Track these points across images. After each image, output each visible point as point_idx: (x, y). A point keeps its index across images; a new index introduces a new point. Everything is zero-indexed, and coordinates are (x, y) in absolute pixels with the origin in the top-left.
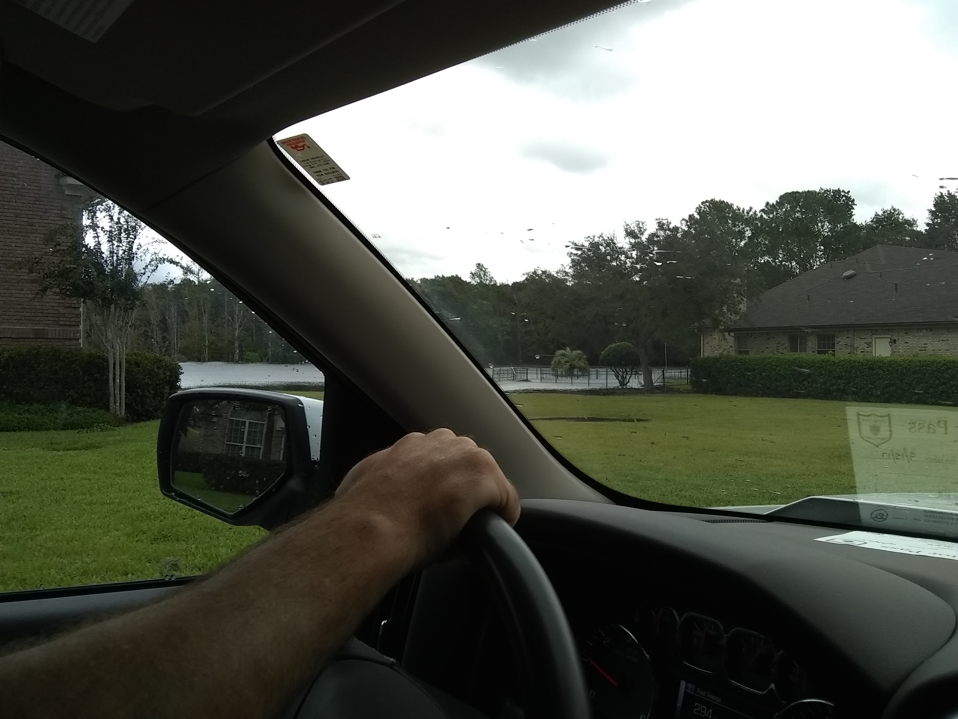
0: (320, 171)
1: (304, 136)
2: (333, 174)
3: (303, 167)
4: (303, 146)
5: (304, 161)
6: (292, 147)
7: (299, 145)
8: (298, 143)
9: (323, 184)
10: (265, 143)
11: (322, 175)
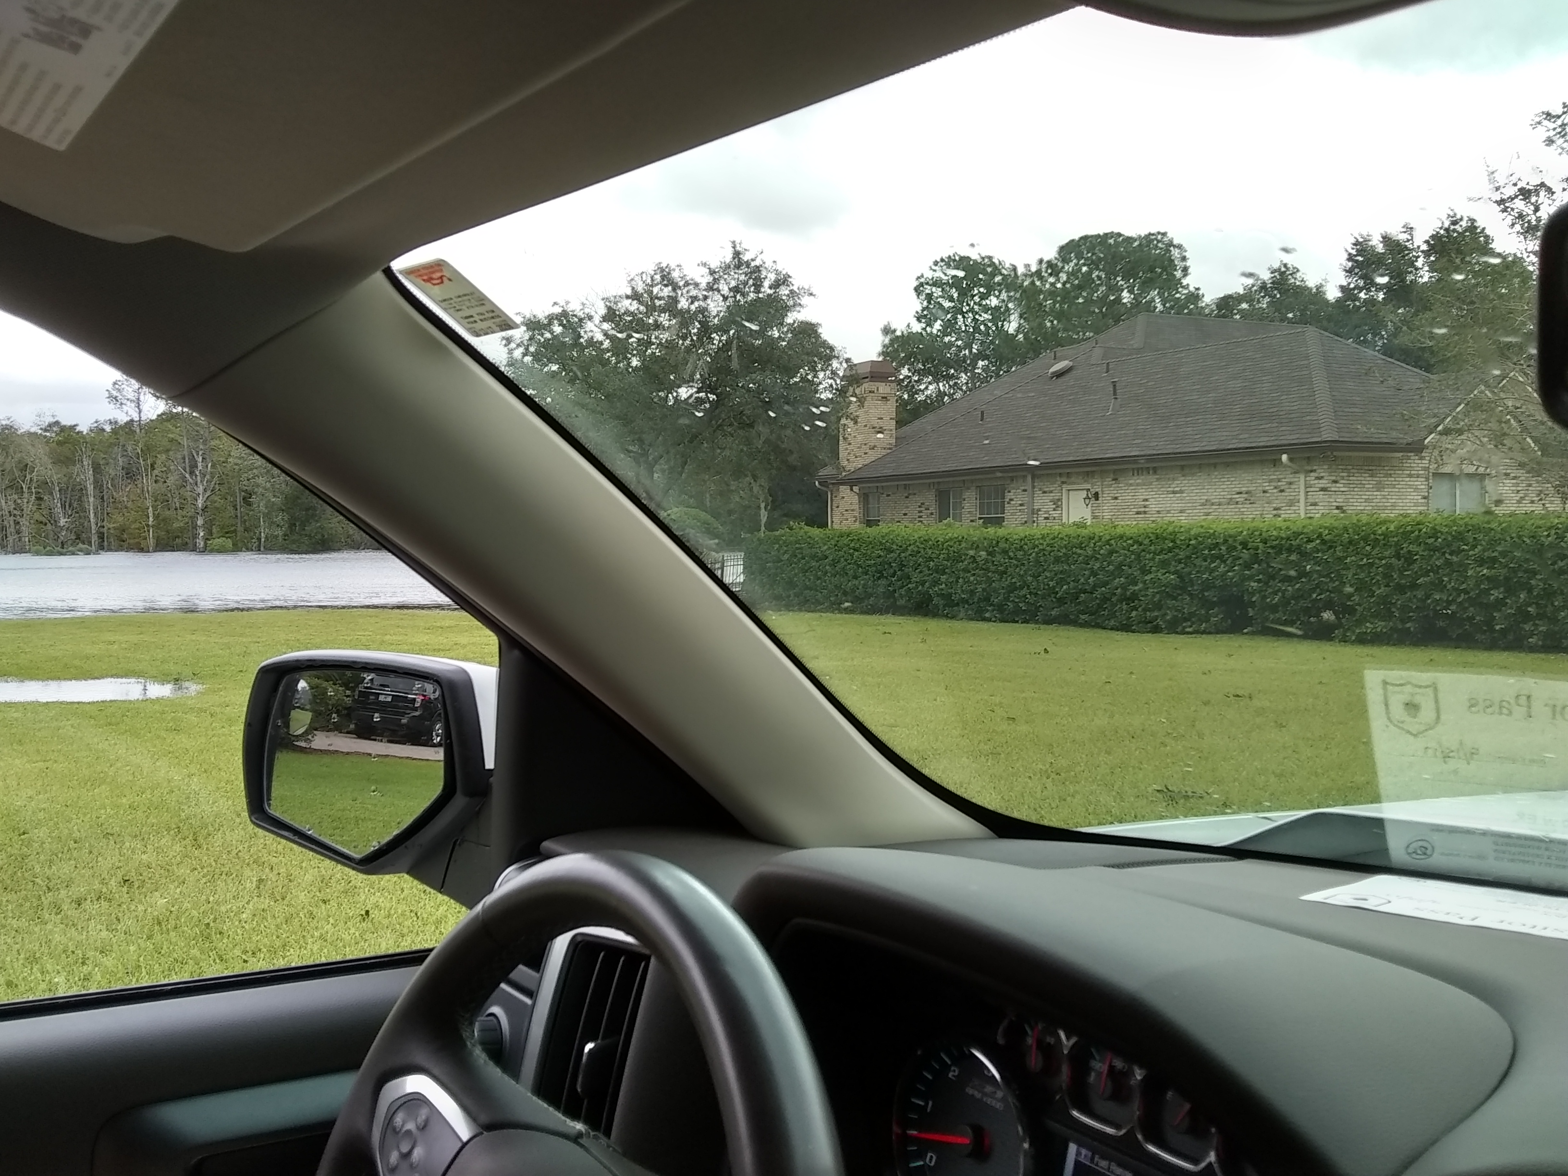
0: (472, 316)
1: (442, 263)
2: (493, 320)
3: (445, 309)
4: (441, 277)
5: (445, 300)
6: (424, 280)
7: (435, 276)
8: (433, 272)
9: (477, 335)
10: (379, 277)
11: (475, 322)
